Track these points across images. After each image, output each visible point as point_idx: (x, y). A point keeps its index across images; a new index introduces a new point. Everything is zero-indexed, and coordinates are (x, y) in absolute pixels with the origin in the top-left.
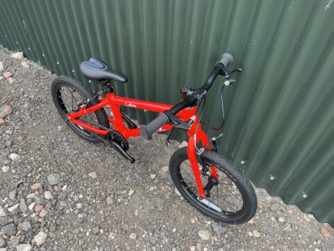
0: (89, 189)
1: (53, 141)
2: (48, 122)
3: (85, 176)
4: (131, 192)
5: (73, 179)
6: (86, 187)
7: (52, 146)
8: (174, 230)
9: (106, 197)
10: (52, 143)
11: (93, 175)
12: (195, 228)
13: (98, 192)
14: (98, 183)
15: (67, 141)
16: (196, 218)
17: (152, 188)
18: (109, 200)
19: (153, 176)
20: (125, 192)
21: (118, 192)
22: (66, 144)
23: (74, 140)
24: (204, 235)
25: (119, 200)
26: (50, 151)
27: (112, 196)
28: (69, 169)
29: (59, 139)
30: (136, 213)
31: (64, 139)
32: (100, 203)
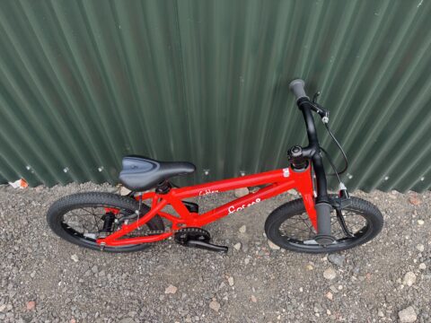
0: (180, 309)
1: (81, 281)
2: (49, 259)
3: (162, 298)
4: (231, 280)
5: (152, 312)
6: (175, 310)
7: (86, 287)
8: (301, 290)
9: (208, 304)
10: (82, 284)
11: (171, 290)
12: (318, 274)
13: (194, 306)
14: (184, 296)
15: (100, 269)
16: (311, 263)
17: (247, 261)
18: (215, 306)
19: (237, 246)
20: (223, 284)
21: (217, 290)
22: (102, 273)
23: (108, 262)
24: (330, 275)
25: (226, 298)
26: (88, 296)
27: (214, 299)
28: (136, 302)
29: (88, 273)
30: (255, 300)
31: (95, 269)
32: (206, 317)
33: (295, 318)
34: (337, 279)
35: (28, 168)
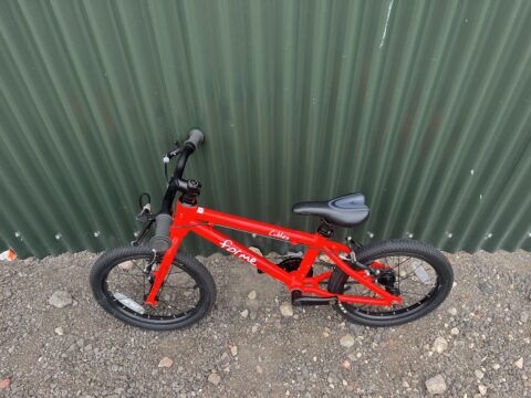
0: (174, 384)
1: (64, 355)
2: (31, 333)
3: (154, 372)
4: (234, 350)
5: (141, 388)
6: (168, 385)
7: (69, 363)
8: (315, 359)
9: (207, 377)
10: (65, 359)
11: (166, 362)
12: (334, 341)
13: (191, 380)
14: (181, 369)
15: (86, 343)
16: (327, 329)
17: (254, 329)
18: (214, 379)
19: (245, 313)
20: (225, 355)
21: (217, 361)
22: (89, 347)
23: (96, 335)
24: (348, 342)
25: (227, 370)
26: (70, 372)
27: (214, 371)
28: (124, 377)
29: (72, 348)
30: (260, 371)
31: (80, 343)
32: (204, 391)
33: (306, 391)
34: (356, 346)
35: (17, 235)
